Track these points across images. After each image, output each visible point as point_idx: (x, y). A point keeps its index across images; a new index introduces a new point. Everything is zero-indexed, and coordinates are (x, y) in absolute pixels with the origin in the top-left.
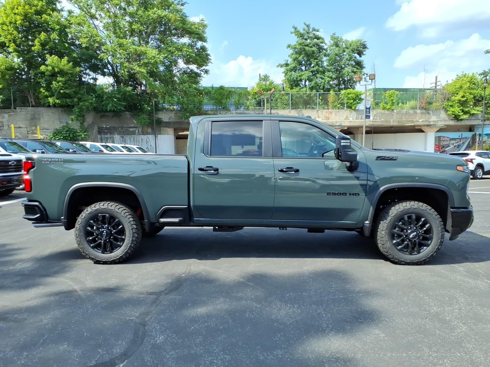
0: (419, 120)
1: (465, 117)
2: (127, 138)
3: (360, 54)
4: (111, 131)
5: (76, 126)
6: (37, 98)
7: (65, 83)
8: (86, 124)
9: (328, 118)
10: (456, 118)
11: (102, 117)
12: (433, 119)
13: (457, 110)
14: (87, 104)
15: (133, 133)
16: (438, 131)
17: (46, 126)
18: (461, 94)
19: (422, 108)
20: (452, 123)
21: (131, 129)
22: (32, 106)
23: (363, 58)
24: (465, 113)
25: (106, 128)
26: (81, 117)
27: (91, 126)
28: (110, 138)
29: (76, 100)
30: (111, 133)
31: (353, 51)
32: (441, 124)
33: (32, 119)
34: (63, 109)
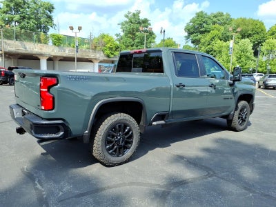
0: (91, 55)
1: (112, 56)
3: (50, 11)
9: (41, 49)
10: (108, 56)
12: (98, 55)
13: (108, 52)
16: (100, 62)
18: (110, 44)
19: (93, 49)
20: (106, 58)
23: (52, 14)
24: (112, 54)
31: (46, 9)
32: (101, 59)
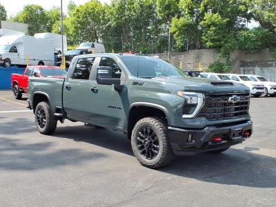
2: (265, 69)
4: (253, 64)
5: (223, 61)
6: (201, 43)
7: (215, 31)
8: (231, 60)
11: (246, 54)
14: (230, 44)
15: (271, 65)
17: (205, 62)
21: (270, 63)
22: (198, 49)
25: (250, 62)
26: (227, 54)
27: (234, 61)
28: (252, 69)
29: (222, 42)
30: (253, 66)
33: (197, 58)
34: (215, 49)
